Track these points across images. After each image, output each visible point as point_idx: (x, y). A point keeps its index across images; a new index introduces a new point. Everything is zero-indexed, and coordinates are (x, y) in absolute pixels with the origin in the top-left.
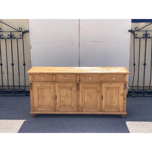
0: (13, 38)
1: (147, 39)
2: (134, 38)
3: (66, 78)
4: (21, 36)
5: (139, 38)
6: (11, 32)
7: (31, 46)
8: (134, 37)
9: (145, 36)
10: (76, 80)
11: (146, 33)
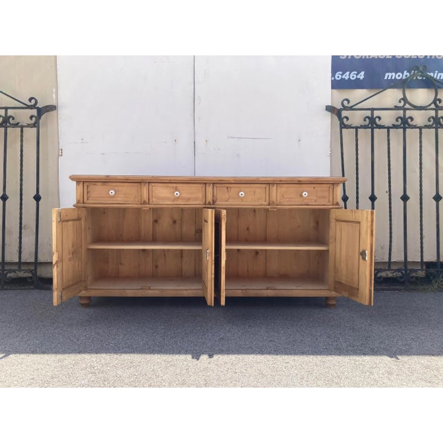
0: (9, 123)
1: (375, 130)
2: (341, 128)
3: (177, 194)
4: (34, 119)
5: (353, 128)
6: (6, 109)
7: (60, 148)
8: (341, 125)
9: (370, 123)
10: (204, 201)
11: (372, 114)
